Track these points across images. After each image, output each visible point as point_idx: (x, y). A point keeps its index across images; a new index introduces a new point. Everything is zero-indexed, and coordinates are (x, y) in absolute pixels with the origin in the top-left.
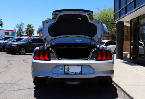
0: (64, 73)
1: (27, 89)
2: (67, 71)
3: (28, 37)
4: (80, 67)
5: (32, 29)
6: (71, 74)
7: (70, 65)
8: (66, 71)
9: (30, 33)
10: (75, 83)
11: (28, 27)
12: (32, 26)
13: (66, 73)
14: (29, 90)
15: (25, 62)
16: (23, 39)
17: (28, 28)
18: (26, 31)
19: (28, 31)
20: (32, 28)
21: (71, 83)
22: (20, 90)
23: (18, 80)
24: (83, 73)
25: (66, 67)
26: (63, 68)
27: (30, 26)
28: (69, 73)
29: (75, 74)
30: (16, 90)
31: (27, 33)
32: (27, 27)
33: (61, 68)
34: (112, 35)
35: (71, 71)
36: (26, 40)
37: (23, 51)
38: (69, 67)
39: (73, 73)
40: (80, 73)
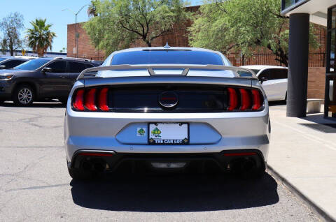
0: (146, 142)
1: (53, 186)
2: (154, 137)
3: (37, 55)
4: (185, 126)
5: (48, 34)
6: (164, 144)
7: (162, 123)
8: (151, 137)
9: (41, 45)
10: (173, 166)
11: (35, 27)
12: (46, 24)
13: (152, 143)
14: (58, 188)
15: (36, 125)
16: (24, 61)
17: (36, 31)
18: (30, 38)
19: (36, 39)
20: (46, 29)
21: (163, 166)
22: (35, 188)
23: (25, 168)
24: (192, 141)
25: (152, 127)
26: (145, 129)
27: (40, 24)
28: (159, 142)
29: (173, 144)
30: (24, 189)
31: (32, 44)
32: (32, 28)
33: (139, 129)
34: (280, 49)
35: (163, 138)
36: (34, 64)
37: (25, 95)
38: (159, 127)
39: (169, 142)
40: (186, 141)
